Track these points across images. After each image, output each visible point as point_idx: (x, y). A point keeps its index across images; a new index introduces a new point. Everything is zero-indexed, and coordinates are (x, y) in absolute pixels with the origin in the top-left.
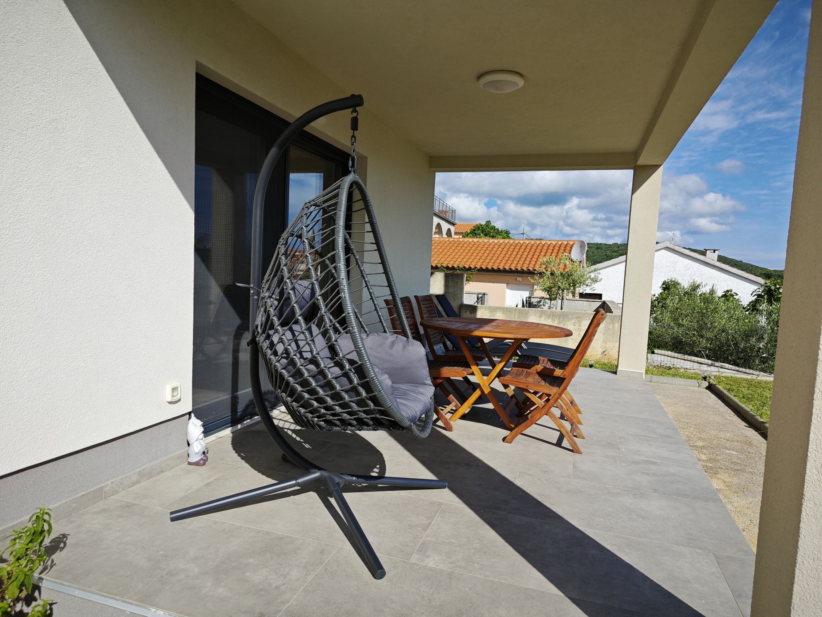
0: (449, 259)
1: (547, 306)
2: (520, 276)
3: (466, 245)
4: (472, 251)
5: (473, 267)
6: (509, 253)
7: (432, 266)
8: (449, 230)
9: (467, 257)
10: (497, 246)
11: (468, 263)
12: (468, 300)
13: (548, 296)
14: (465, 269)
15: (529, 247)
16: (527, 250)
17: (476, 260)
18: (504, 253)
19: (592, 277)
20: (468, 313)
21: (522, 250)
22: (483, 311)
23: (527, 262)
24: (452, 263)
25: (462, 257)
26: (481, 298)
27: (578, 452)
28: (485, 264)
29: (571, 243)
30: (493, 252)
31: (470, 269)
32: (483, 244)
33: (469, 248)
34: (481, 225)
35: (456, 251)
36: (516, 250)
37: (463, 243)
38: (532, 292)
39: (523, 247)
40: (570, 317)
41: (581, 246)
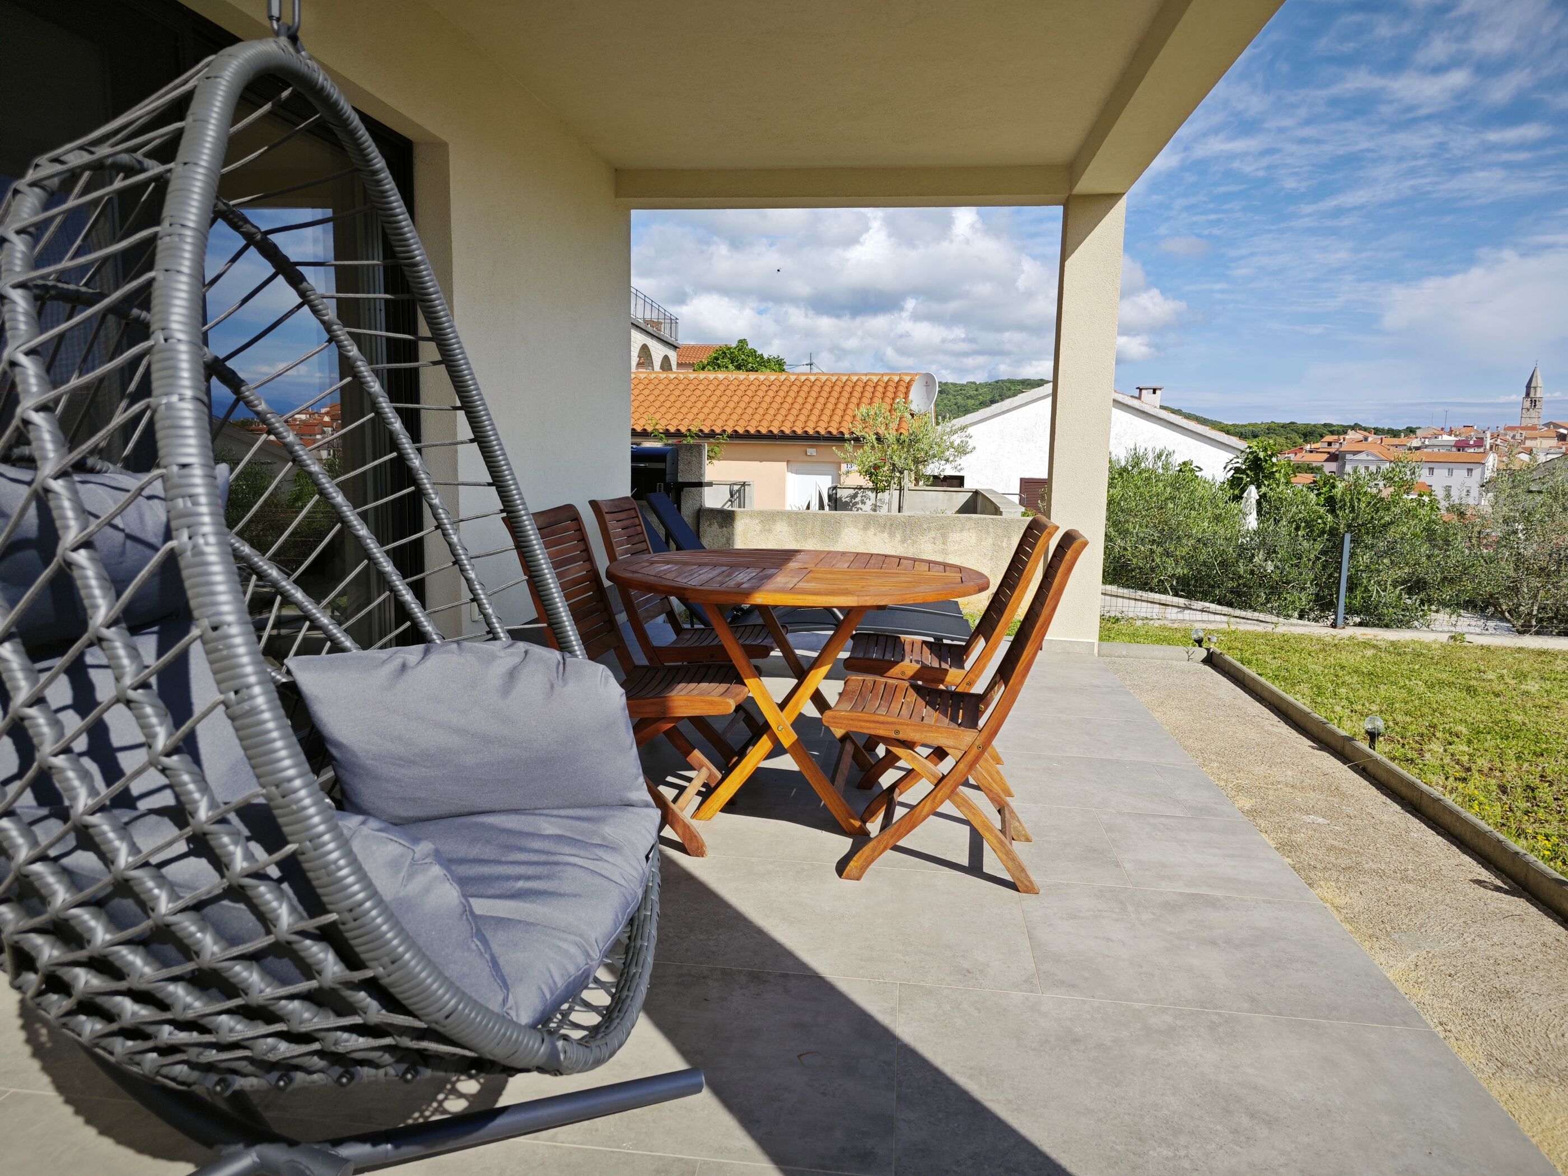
0: (669, 416)
1: (869, 503)
2: (812, 446)
3: (701, 387)
4: (714, 399)
5: (718, 431)
6: (789, 400)
7: (633, 429)
8: (666, 359)
9: (706, 410)
10: (764, 388)
11: (708, 423)
12: (713, 499)
13: (871, 485)
14: (702, 435)
15: (827, 389)
16: (824, 394)
17: (724, 417)
18: (779, 400)
19: (956, 444)
20: (716, 526)
21: (814, 394)
22: (747, 520)
23: (825, 418)
24: (675, 422)
25: (695, 410)
26: (738, 492)
27: (1031, 889)
28: (742, 423)
29: (907, 379)
30: (757, 399)
31: (712, 434)
32: (736, 383)
33: (708, 393)
34: (729, 349)
35: (683, 398)
36: (803, 394)
37: (696, 382)
38: (837, 478)
39: (816, 389)
40: (925, 526)
41: (927, 385)
